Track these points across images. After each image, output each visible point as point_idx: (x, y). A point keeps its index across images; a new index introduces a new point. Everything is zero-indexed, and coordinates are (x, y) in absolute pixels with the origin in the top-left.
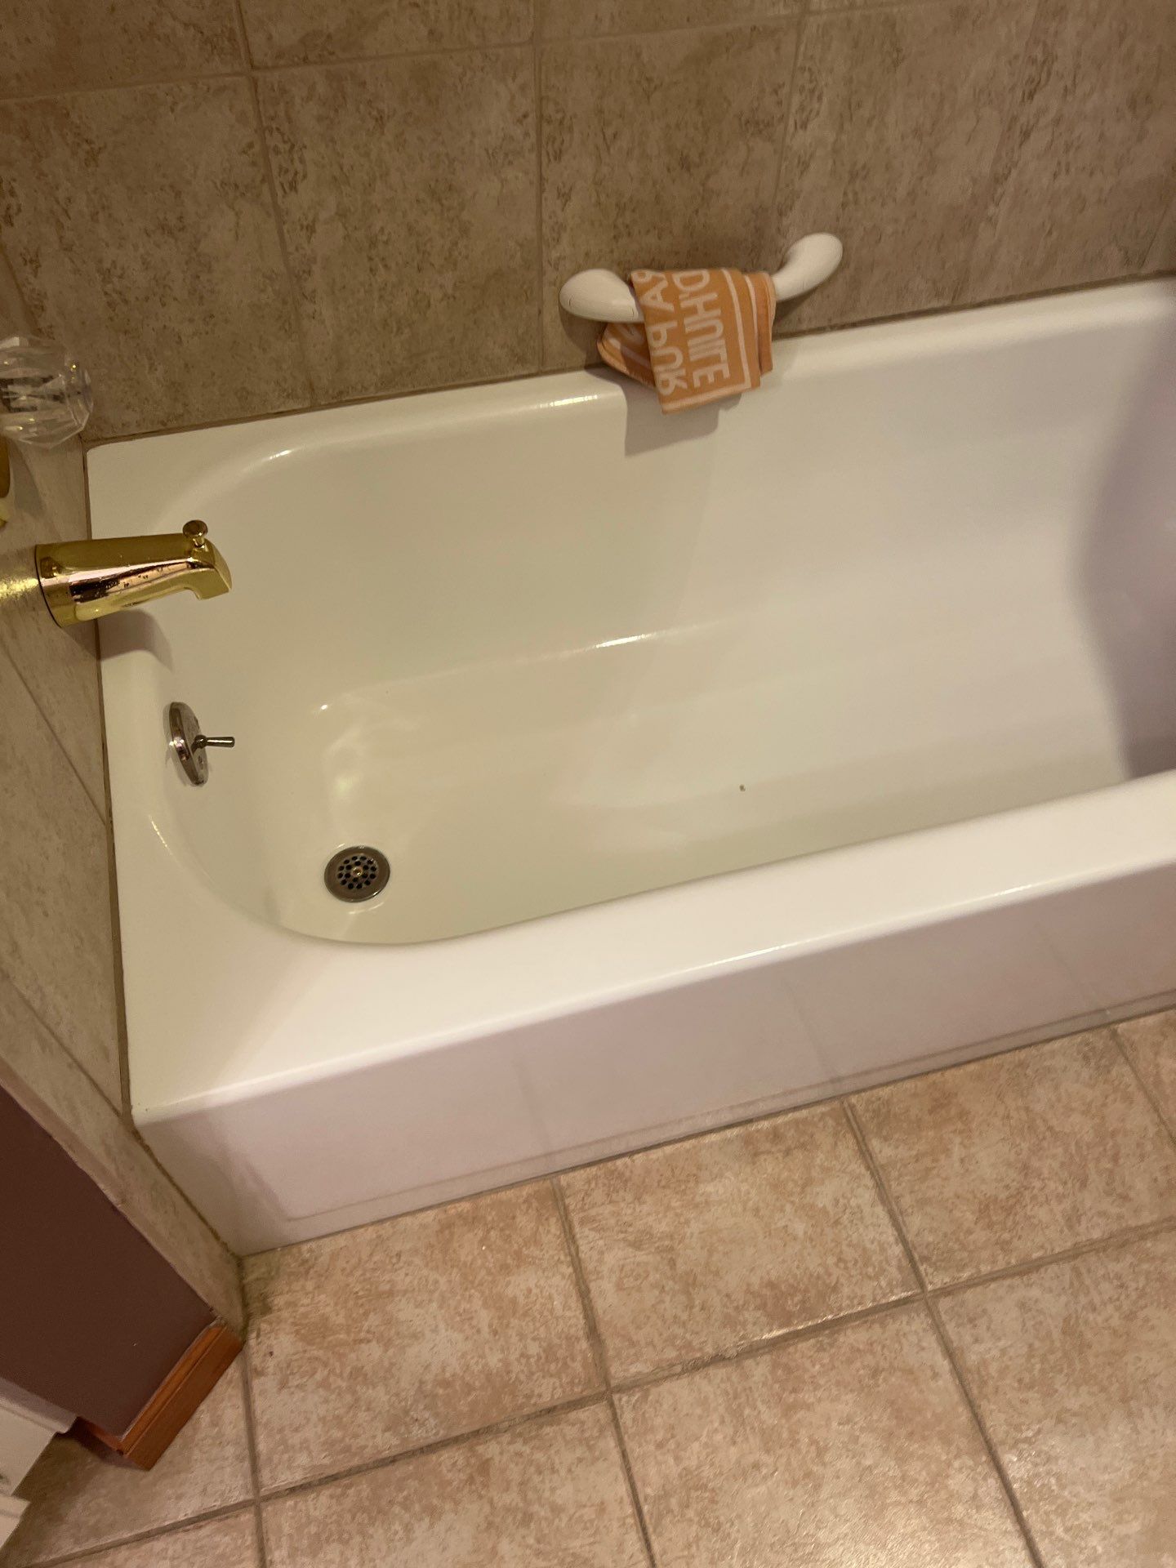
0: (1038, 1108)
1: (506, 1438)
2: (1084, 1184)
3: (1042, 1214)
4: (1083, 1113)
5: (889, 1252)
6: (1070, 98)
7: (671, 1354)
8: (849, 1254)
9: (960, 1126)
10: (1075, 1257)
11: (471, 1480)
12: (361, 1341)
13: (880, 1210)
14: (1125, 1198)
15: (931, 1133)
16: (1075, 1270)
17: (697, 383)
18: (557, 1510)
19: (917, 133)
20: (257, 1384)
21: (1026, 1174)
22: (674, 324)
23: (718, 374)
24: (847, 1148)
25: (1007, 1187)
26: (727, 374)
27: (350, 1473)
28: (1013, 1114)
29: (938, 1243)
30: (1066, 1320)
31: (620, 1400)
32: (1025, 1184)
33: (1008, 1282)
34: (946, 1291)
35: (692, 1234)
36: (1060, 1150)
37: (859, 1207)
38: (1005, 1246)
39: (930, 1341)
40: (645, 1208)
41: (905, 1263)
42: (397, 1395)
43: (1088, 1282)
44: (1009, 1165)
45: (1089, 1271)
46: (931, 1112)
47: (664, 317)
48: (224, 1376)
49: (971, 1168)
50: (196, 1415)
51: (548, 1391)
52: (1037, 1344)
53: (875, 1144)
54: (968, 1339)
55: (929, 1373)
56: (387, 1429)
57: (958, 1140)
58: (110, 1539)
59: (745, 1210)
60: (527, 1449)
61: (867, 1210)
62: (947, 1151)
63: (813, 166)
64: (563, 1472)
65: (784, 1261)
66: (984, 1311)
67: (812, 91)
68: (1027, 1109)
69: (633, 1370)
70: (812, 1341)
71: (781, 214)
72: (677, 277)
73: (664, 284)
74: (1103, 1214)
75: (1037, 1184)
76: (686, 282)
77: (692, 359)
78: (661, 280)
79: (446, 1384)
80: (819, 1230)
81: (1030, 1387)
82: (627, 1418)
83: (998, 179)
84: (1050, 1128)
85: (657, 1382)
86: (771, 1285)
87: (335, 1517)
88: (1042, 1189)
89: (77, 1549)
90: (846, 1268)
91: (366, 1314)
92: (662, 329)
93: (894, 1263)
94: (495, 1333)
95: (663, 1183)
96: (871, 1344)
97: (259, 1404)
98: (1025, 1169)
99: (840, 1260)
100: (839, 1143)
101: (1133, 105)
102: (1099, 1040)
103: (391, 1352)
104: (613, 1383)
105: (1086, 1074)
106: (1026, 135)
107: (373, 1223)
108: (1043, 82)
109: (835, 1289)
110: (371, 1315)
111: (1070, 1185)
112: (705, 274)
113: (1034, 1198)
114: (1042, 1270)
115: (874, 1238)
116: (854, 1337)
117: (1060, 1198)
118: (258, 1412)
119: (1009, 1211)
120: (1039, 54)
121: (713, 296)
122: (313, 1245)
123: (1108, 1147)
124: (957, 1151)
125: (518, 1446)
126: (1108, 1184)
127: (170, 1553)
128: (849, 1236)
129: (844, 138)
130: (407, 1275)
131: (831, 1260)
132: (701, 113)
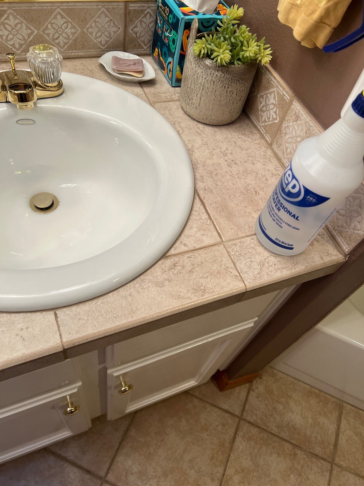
7: (352, 467)
11: (291, 455)
18: (308, 479)
20: (251, 393)
27: (263, 429)
31: (335, 467)
40: (362, 428)
42: (282, 421)
48: (245, 385)
50: (235, 388)
51: (318, 450)
56: (276, 427)
58: (206, 400)
64: (313, 472)
69: (341, 463)
79: (295, 429)
85: (346, 470)
87: (256, 436)
103: (285, 410)
104: (335, 462)
107: (293, 378)
110: (284, 398)
118: (249, 399)
130: (296, 396)
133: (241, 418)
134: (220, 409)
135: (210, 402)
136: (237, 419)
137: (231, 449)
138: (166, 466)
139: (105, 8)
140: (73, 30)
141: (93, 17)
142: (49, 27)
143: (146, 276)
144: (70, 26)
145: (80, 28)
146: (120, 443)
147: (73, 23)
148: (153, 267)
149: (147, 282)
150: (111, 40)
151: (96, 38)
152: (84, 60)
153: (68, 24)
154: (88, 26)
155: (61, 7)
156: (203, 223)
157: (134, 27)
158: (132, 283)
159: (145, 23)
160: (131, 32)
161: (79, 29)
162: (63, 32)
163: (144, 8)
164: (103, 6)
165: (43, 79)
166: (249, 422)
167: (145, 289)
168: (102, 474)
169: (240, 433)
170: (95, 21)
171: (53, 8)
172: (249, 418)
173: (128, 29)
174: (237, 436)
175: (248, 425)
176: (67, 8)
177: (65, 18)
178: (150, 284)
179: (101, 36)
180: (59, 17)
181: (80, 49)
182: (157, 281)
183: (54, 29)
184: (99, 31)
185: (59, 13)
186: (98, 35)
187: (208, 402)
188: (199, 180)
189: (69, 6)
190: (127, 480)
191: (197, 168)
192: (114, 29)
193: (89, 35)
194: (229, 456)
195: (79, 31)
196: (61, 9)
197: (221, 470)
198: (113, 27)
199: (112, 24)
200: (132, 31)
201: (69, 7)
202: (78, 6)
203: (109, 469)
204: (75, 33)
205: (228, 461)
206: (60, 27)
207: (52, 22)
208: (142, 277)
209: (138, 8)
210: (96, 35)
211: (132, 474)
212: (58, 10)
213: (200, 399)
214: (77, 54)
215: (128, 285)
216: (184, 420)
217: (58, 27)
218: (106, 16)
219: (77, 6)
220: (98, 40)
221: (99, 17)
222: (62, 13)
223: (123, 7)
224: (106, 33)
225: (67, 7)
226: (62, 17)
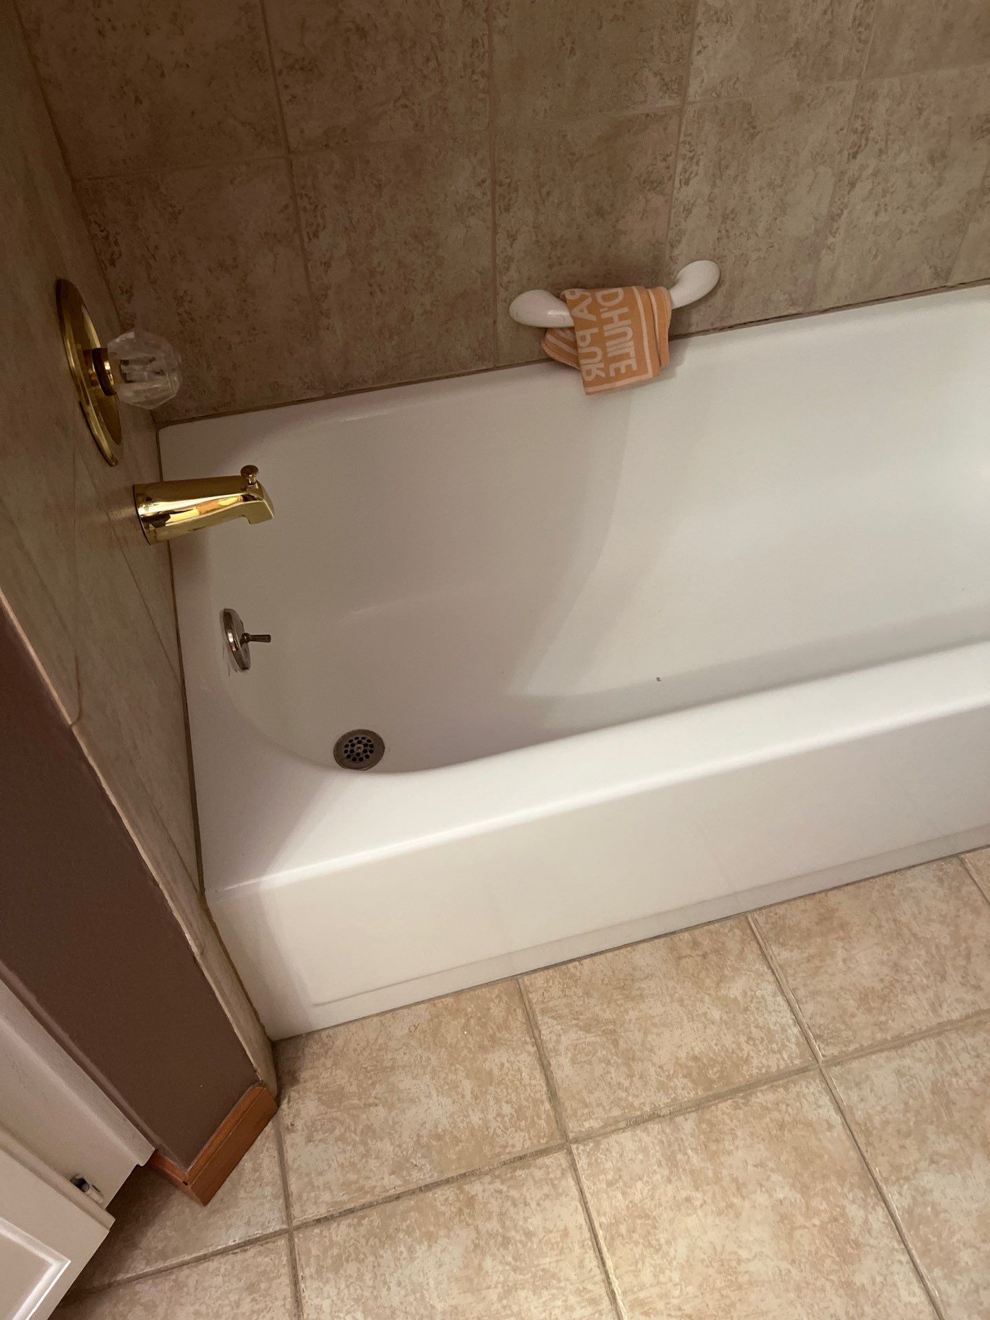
0: (904, 919)
1: (487, 1179)
2: (943, 978)
3: (911, 1001)
4: (941, 923)
5: (789, 1031)
6: (884, 157)
7: (616, 1112)
8: (756, 1033)
9: (841, 933)
10: (940, 1034)
11: (460, 1211)
12: (370, 1105)
13: (780, 999)
14: (978, 988)
15: (819, 940)
16: (939, 1044)
17: (612, 374)
18: (529, 1235)
19: (770, 185)
20: (289, 1139)
21: (897, 970)
22: (596, 330)
23: (629, 367)
24: (752, 953)
25: (882, 980)
26: (635, 367)
27: (363, 1207)
28: (884, 923)
29: (828, 1024)
30: (934, 1083)
31: (577, 1149)
32: (896, 977)
33: (885, 1054)
34: (835, 1061)
35: (630, 1020)
36: (923, 952)
37: (763, 997)
38: (881, 1026)
39: (825, 1100)
40: (593, 1001)
41: (802, 1040)
42: (400, 1146)
43: (950, 1053)
44: (882, 963)
45: (951, 1045)
46: (817, 924)
47: (589, 324)
48: (263, 1133)
49: (852, 966)
50: (241, 1163)
51: (519, 1142)
52: (911, 1102)
53: (774, 950)
54: (855, 1098)
55: (826, 1126)
56: (393, 1173)
57: (840, 944)
58: (174, 1261)
59: (672, 1001)
60: (504, 1188)
61: (769, 999)
62: (832, 955)
63: (695, 211)
64: (533, 1205)
65: (705, 1040)
66: (867, 1077)
67: (692, 158)
68: (895, 920)
69: (587, 1125)
70: (730, 1102)
71: (672, 246)
72: (600, 294)
73: (589, 301)
74: (959, 1001)
75: (906, 978)
76: (605, 298)
77: (610, 355)
78: (587, 297)
79: (439, 1137)
80: (731, 1015)
81: (908, 1135)
82: (582, 1163)
83: (834, 217)
84: (914, 935)
85: (606, 1135)
86: (695, 1058)
87: (352, 1241)
88: (909, 982)
89: (148, 1269)
90: (755, 1045)
91: (373, 1084)
92: (588, 333)
93: (793, 1040)
94: (476, 1098)
95: (606, 981)
96: (777, 1104)
97: (290, 1154)
98: (896, 967)
99: (749, 1038)
100: (745, 949)
101: (932, 160)
102: (951, 868)
103: (393, 1114)
104: (571, 1135)
105: (941, 892)
106: (852, 185)
107: (377, 1015)
108: (863, 146)
109: (747, 1061)
110: (378, 1086)
111: (932, 978)
112: (620, 290)
113: (904, 989)
114: (913, 1044)
115: (777, 1022)
116: (763, 1097)
117: (924, 989)
118: (290, 1162)
119: (884, 999)
120: (858, 125)
121: (626, 310)
122: (331, 1032)
123: (962, 949)
124: (840, 953)
125: (498, 1185)
126: (963, 977)
127: (222, 1270)
128: (756, 1019)
129: (717, 191)
130: (405, 1054)
131: (743, 1039)
132: (611, 176)
133: (289, 1233)
134: (226, 1251)
136: (282, 1242)
166: (318, 1222)
169: (307, 1271)
172: (312, 1212)
174: (302, 1286)
175: (317, 1231)
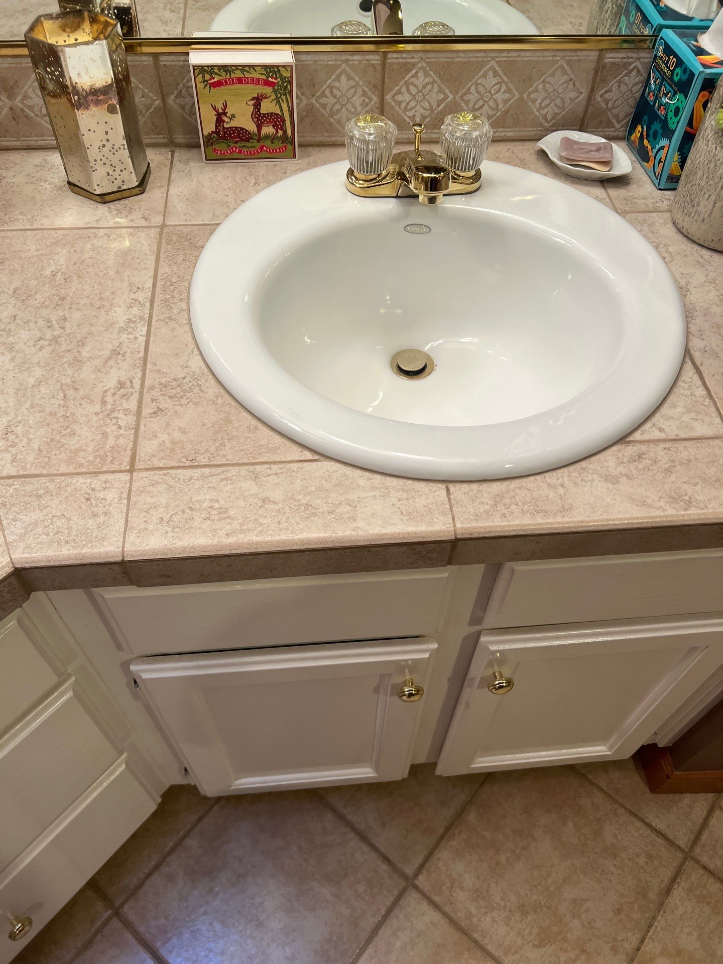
20: (718, 813)
48: (705, 794)
50: (684, 795)
58: (620, 800)
87: (717, 899)
97: (713, 821)
127: (641, 832)
133: (688, 855)
134: (648, 825)
135: (627, 806)
136: (679, 855)
137: (661, 905)
138: (526, 895)
139: (566, 61)
140: (507, 96)
141: (542, 75)
142: (471, 90)
143: (590, 463)
144: (504, 88)
145: (518, 92)
146: (448, 829)
147: (509, 84)
148: (603, 453)
149: (591, 472)
150: (564, 113)
151: (541, 108)
152: (513, 144)
153: (501, 86)
154: (531, 89)
155: (497, 59)
156: (695, 402)
157: (607, 92)
158: (565, 470)
159: (626, 85)
160: (599, 99)
161: (517, 94)
162: (490, 99)
163: (630, 60)
164: (563, 58)
165: (457, 164)
166: (705, 868)
167: (586, 482)
168: (409, 871)
169: (683, 883)
170: (544, 81)
171: (485, 59)
172: (704, 859)
173: (595, 95)
174: (676, 887)
175: (701, 871)
176: (505, 61)
177: (500, 77)
178: (595, 476)
179: (548, 105)
180: (491, 73)
181: (509, 127)
182: (607, 474)
183: (478, 93)
184: (547, 97)
185: (492, 68)
186: (543, 105)
187: (622, 806)
188: (694, 336)
189: (510, 57)
190: (452, 896)
191: (692, 316)
192: (572, 95)
193: (530, 103)
194: (654, 918)
195: (516, 97)
196: (497, 62)
197: (634, 939)
198: (572, 91)
199: (571, 86)
200: (601, 98)
201: (510, 59)
202: (524, 57)
203: (422, 866)
204: (509, 100)
205: (650, 926)
206: (488, 90)
207: (478, 82)
208: (584, 464)
209: (619, 60)
210: (541, 104)
211: (462, 889)
212: (493, 63)
213: (609, 796)
214: (503, 134)
215: (560, 471)
216: (570, 824)
217: (484, 91)
218: (564, 73)
219: (522, 57)
220: (541, 112)
221: (553, 75)
222: (497, 68)
223: (596, 58)
224: (558, 101)
225: (506, 59)
226: (496, 74)
